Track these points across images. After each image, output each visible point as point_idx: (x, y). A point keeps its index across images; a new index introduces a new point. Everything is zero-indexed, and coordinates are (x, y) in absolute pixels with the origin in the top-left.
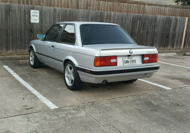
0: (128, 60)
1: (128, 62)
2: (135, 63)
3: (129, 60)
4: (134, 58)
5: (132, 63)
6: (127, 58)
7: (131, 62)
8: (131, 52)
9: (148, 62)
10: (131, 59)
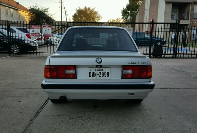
0: (96, 71)
1: (95, 75)
2: (107, 77)
3: (98, 72)
4: (106, 70)
5: (102, 77)
6: (94, 69)
7: (101, 75)
8: (98, 61)
9: (132, 76)
10: (101, 72)
